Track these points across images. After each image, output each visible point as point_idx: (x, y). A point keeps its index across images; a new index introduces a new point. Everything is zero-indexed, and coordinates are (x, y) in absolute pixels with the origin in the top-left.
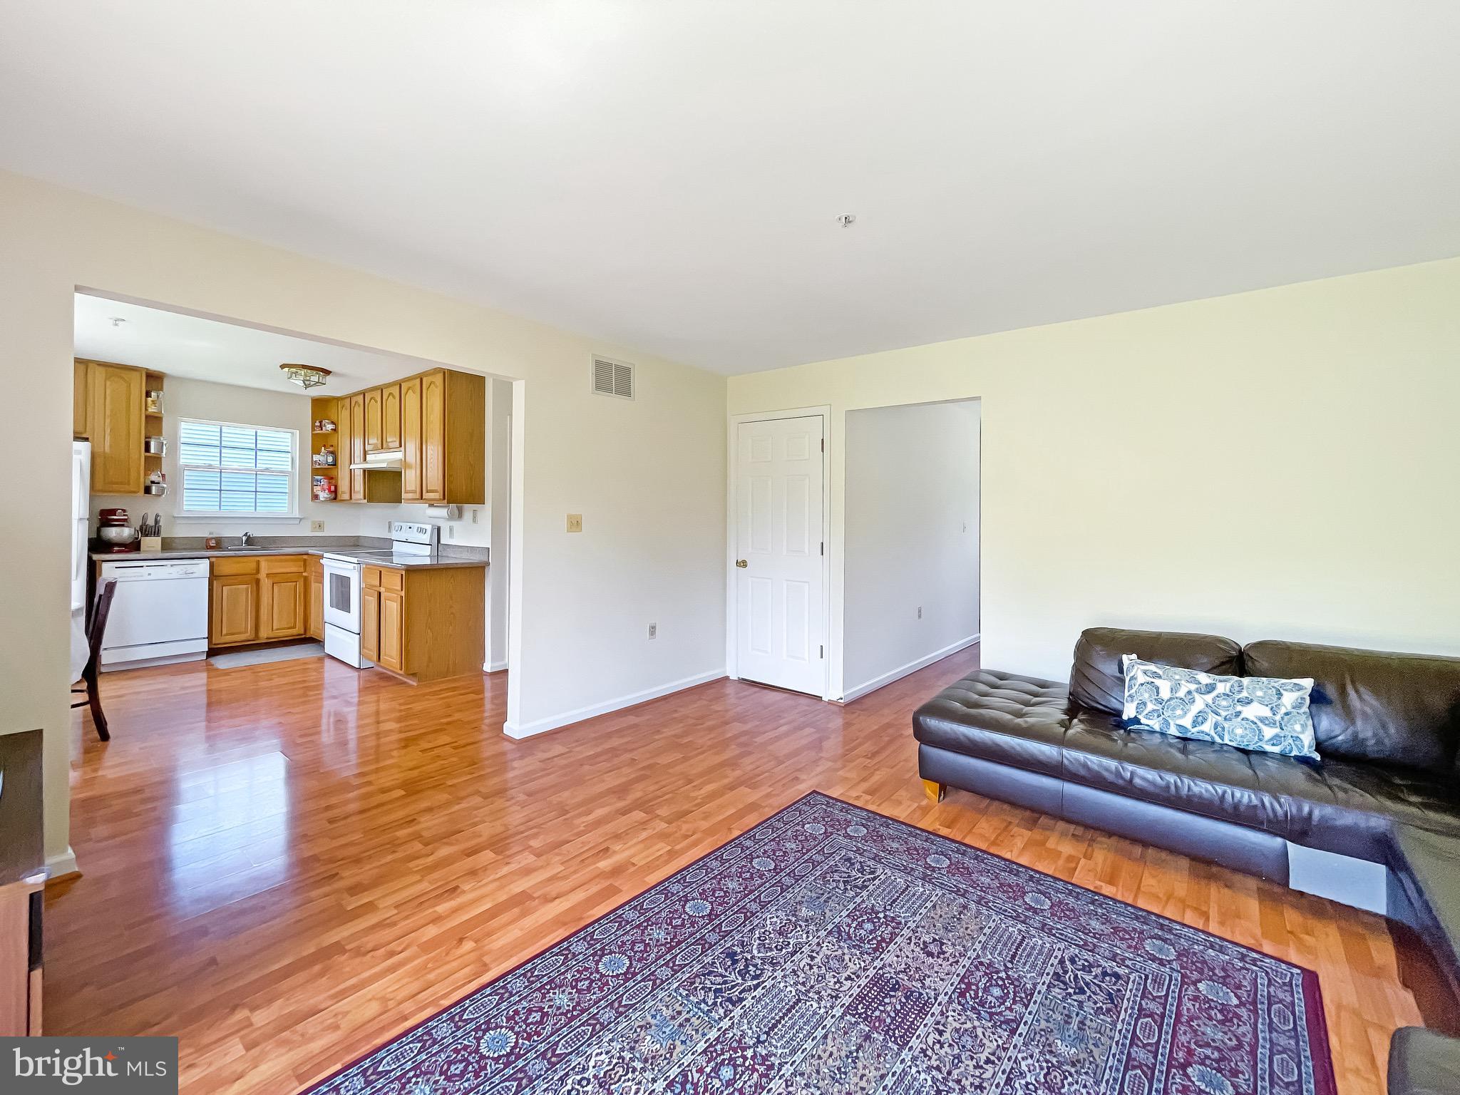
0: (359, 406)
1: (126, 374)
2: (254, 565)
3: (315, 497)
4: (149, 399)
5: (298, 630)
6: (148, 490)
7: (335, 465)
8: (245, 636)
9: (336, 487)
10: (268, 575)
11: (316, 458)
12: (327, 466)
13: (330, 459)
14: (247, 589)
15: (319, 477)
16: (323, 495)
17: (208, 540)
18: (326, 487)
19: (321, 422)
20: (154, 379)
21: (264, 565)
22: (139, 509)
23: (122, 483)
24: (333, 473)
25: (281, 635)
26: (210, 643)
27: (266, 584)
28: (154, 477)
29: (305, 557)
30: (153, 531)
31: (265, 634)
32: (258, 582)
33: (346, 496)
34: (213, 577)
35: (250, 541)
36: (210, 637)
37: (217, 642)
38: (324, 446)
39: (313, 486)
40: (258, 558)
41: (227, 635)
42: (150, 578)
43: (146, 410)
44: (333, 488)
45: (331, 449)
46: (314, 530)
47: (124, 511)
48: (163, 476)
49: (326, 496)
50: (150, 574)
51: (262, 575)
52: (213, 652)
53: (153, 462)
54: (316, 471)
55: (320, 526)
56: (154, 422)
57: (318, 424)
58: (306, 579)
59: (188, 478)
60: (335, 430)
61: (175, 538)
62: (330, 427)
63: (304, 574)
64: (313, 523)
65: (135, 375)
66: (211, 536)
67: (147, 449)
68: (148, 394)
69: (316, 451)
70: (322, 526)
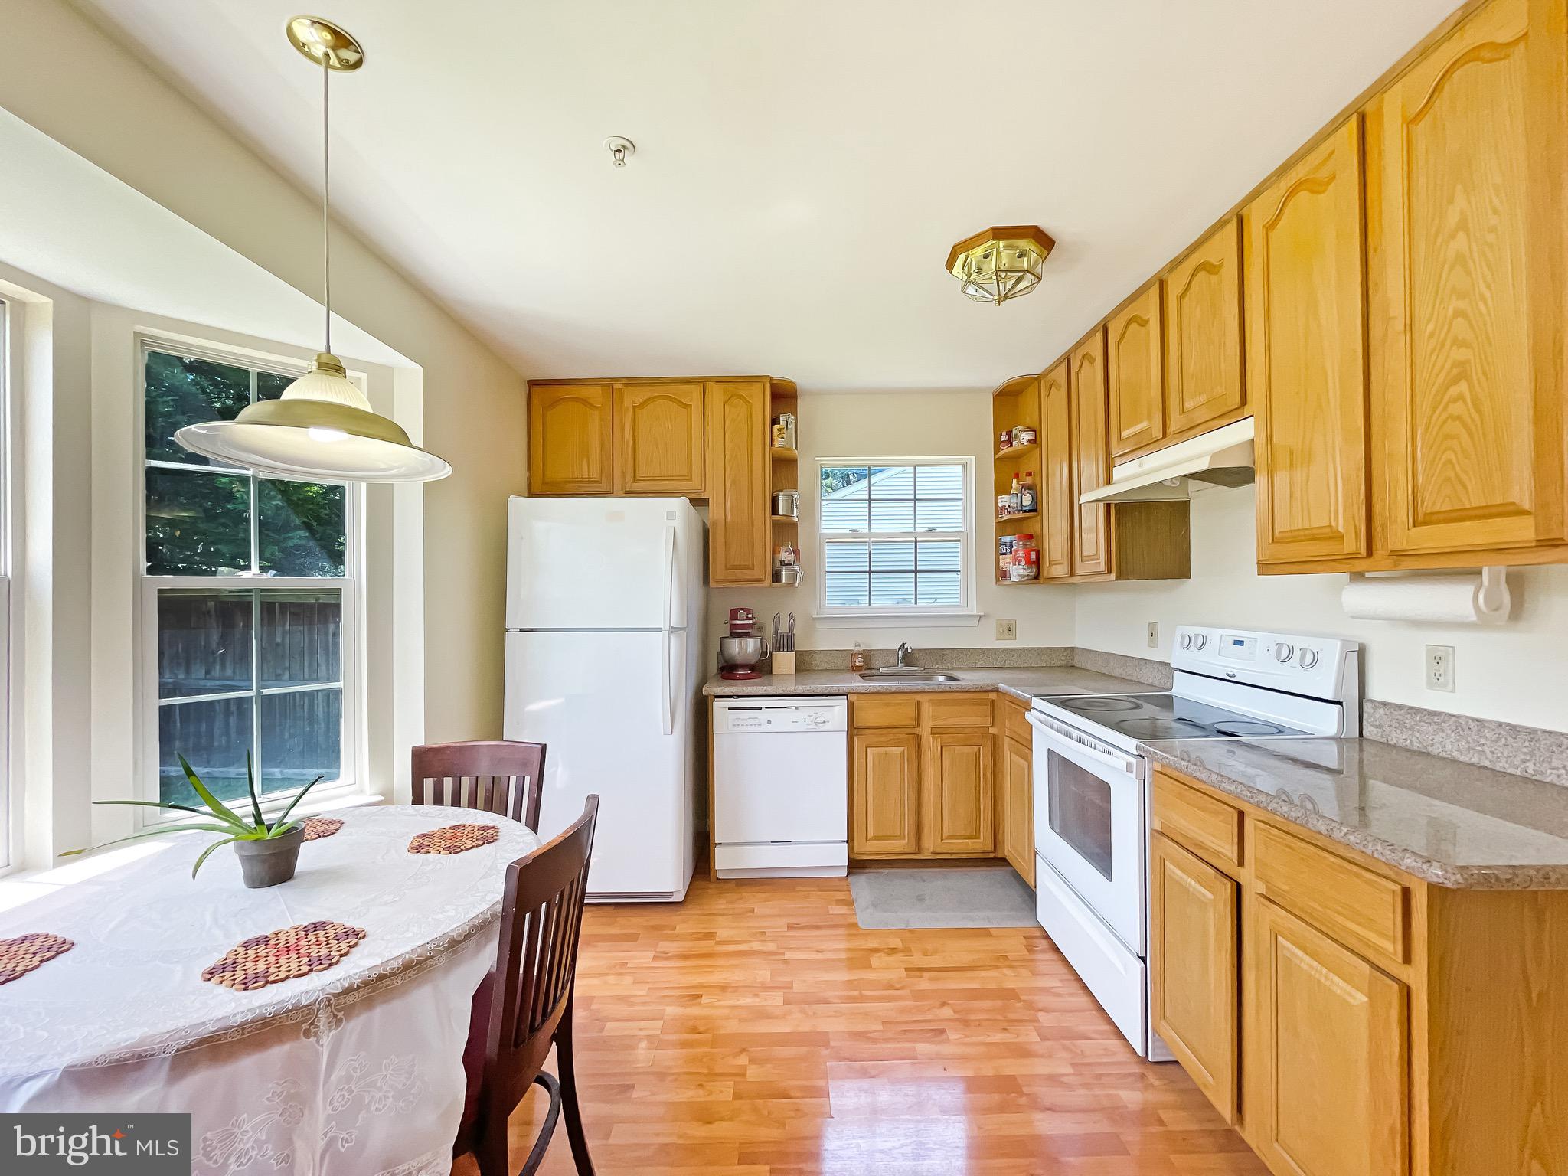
0: (1092, 361)
1: (744, 390)
2: (911, 712)
3: (1003, 575)
4: (776, 427)
5: (981, 844)
6: (776, 577)
7: (1035, 510)
8: (899, 845)
9: (1038, 553)
10: (935, 731)
11: (1004, 500)
12: (1022, 515)
13: (1027, 500)
14: (902, 754)
15: (1008, 539)
16: (1017, 571)
17: (853, 655)
18: (1021, 554)
19: (1009, 433)
20: (783, 396)
21: (927, 710)
22: (768, 607)
23: (746, 568)
24: (1032, 527)
25: (955, 848)
26: (850, 850)
27: (930, 745)
28: (784, 556)
29: (993, 696)
30: (784, 642)
31: (931, 845)
32: (918, 741)
33: (1061, 570)
34: (853, 730)
35: (908, 657)
36: (850, 840)
37: (862, 850)
38: (1017, 476)
39: (998, 554)
40: (919, 697)
41: (875, 838)
42: (769, 728)
43: (772, 445)
44: (1033, 556)
45: (1028, 481)
46: (1000, 636)
47: (748, 611)
48: (796, 552)
49: (1022, 572)
50: (769, 722)
51: (925, 731)
52: (856, 865)
53: (785, 531)
54: (1002, 527)
55: (1010, 630)
56: (784, 466)
57: (1004, 438)
58: (994, 739)
59: (832, 555)
60: (1033, 442)
61: (815, 652)
62: (1026, 437)
63: (991, 730)
64: (1000, 623)
65: (757, 388)
66: (857, 649)
67: (775, 510)
68: (775, 421)
69: (1001, 489)
70: (1012, 628)
